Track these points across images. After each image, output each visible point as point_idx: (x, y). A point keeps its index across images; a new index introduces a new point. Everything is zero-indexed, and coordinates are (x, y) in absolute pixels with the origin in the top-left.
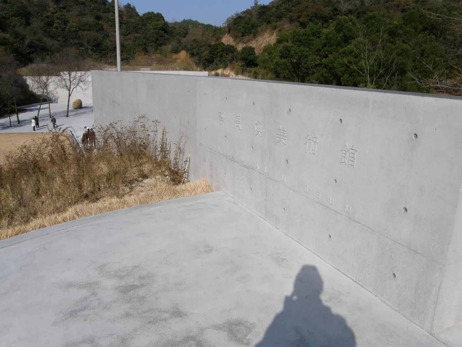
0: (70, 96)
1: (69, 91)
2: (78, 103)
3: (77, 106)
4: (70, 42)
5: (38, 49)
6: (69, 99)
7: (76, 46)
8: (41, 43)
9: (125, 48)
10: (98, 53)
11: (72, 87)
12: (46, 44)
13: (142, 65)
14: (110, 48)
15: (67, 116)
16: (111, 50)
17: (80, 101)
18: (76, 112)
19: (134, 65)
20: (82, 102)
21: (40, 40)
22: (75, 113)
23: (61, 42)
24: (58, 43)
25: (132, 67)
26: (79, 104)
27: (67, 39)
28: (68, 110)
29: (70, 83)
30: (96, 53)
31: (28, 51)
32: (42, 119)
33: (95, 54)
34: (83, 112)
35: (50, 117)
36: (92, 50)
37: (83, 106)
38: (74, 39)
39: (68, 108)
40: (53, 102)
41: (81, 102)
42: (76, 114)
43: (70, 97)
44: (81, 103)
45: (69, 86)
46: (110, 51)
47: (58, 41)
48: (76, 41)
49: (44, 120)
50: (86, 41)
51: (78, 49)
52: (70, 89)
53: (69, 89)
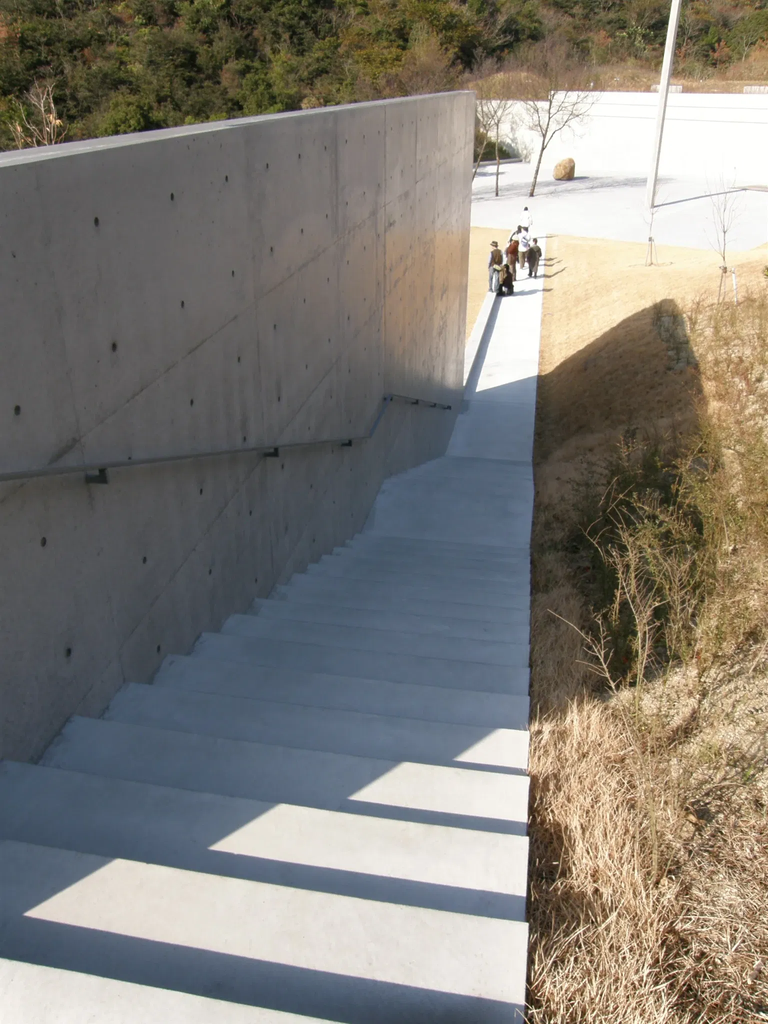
0: (543, 149)
1: (544, 136)
2: (565, 168)
3: (562, 172)
4: (598, 17)
5: (525, 37)
6: (541, 156)
7: (608, 27)
8: (533, 22)
9: (729, 30)
10: (657, 46)
11: (553, 127)
12: (541, 23)
13: (750, 79)
14: (690, 31)
15: (532, 195)
16: (690, 38)
17: (571, 161)
18: (556, 187)
19: (732, 79)
20: (574, 166)
21: (530, 16)
22: (552, 188)
23: (576, 18)
24: (570, 19)
25: (724, 83)
26: (568, 170)
27: (592, 10)
28: (536, 181)
29: (550, 118)
30: (652, 45)
31: (500, 42)
32: (479, 197)
33: (651, 47)
34: (570, 188)
35: (495, 194)
36: (644, 36)
37: (576, 175)
38: (609, 9)
39: (536, 178)
40: (521, 161)
41: (572, 164)
42: (551, 193)
43: (545, 151)
44: (572, 169)
45: (545, 127)
46: (688, 39)
47: (573, 16)
48: (612, 15)
49: (482, 198)
50: (634, 15)
51: (612, 36)
52: (546, 131)
53: (544, 132)
